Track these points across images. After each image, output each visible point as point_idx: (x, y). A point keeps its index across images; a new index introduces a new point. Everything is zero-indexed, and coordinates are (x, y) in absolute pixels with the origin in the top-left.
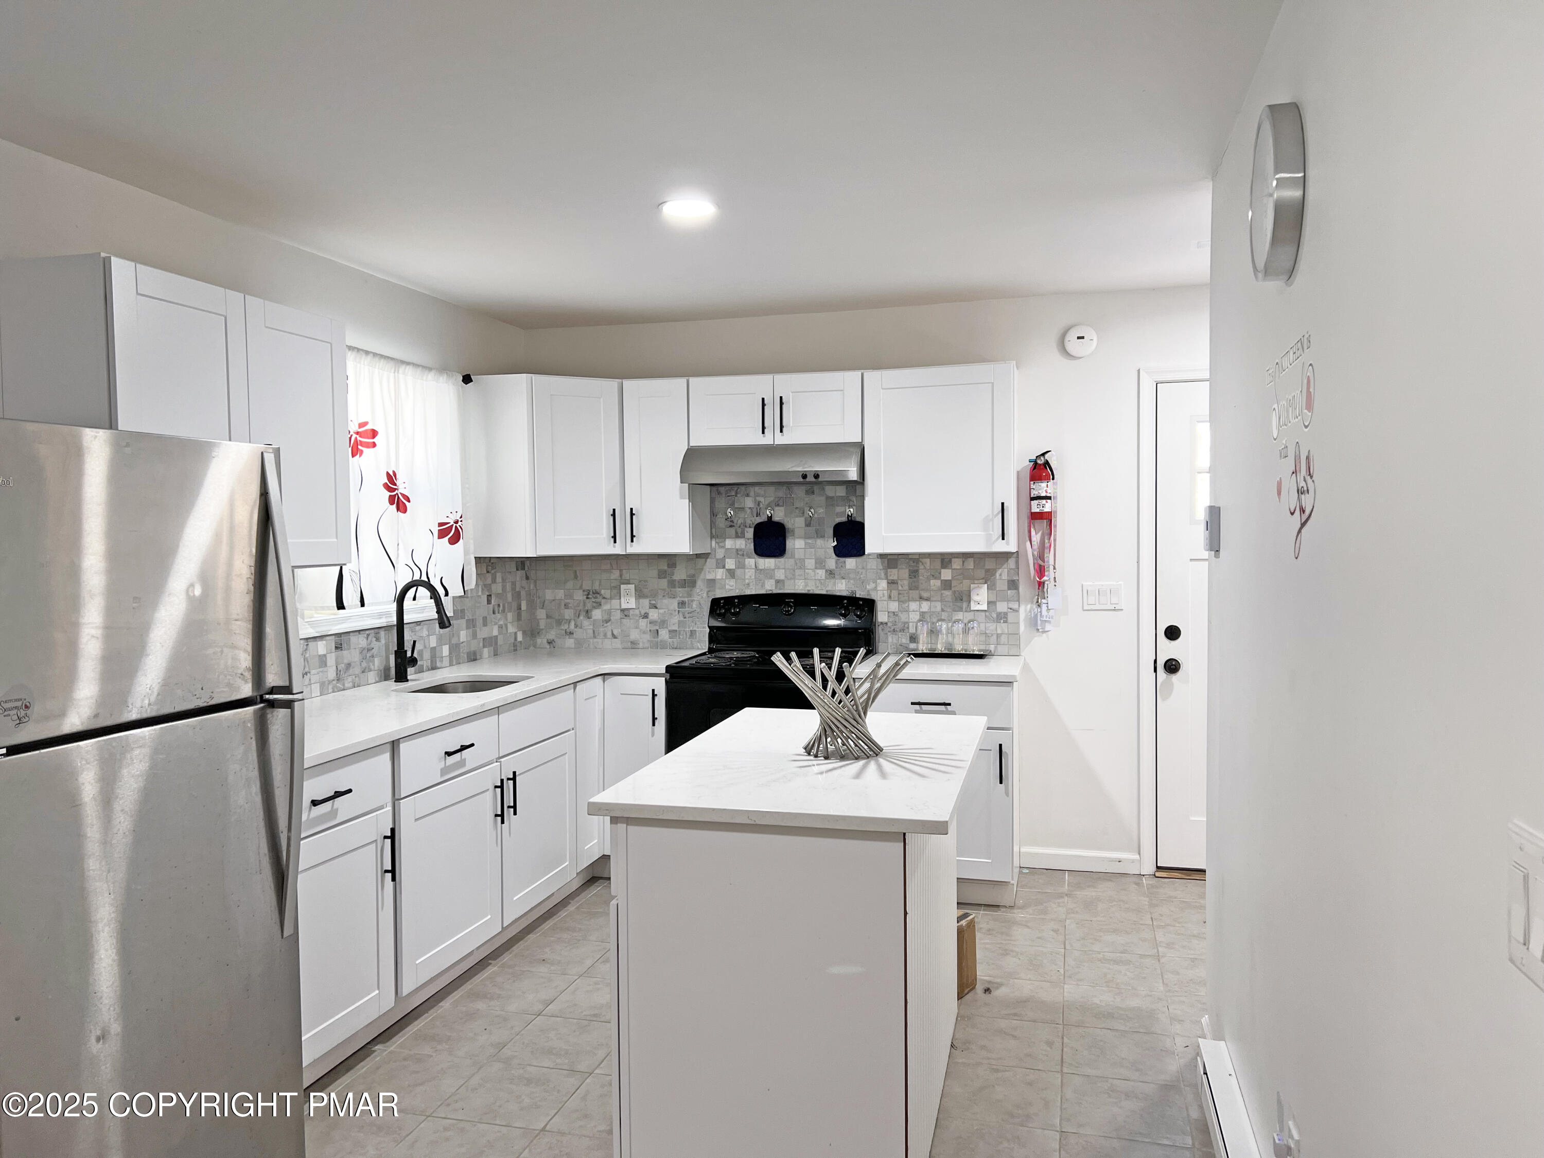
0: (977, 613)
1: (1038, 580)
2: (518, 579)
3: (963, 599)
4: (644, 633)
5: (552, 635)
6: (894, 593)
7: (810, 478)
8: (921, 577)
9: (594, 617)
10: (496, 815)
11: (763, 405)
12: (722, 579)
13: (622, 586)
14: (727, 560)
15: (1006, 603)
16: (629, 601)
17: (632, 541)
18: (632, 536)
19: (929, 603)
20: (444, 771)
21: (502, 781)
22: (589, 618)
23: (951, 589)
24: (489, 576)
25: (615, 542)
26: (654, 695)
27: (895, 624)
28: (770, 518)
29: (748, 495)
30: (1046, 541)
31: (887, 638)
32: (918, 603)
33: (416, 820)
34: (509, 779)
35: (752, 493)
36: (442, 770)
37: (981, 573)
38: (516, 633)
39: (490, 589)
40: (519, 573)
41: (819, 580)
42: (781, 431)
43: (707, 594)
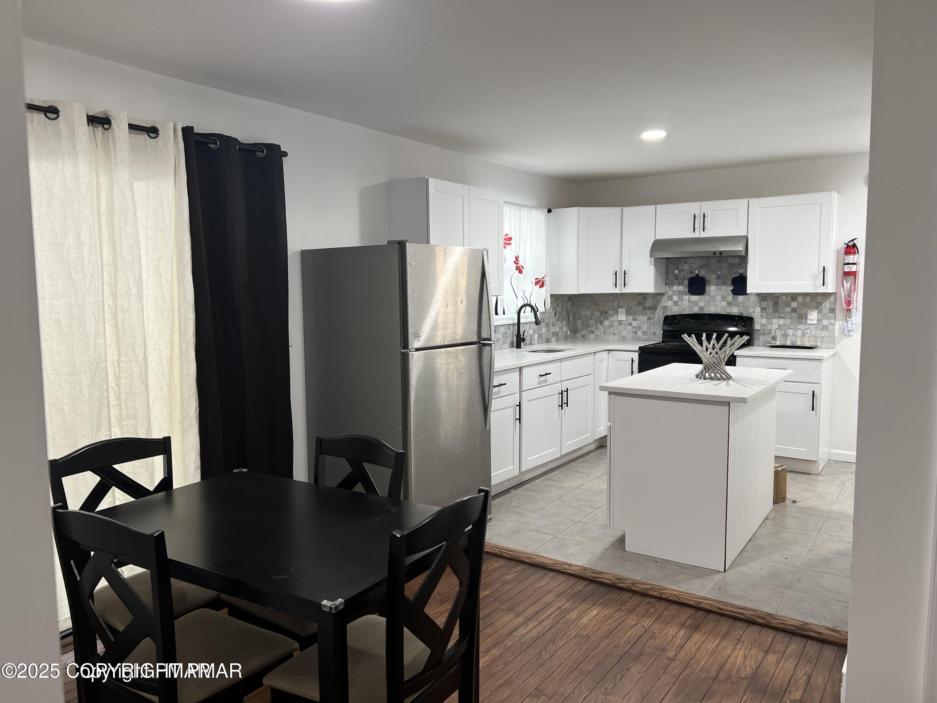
0: (810, 325)
1: (846, 308)
2: (569, 305)
3: (803, 318)
4: (630, 332)
5: (584, 333)
6: (765, 314)
7: (718, 254)
8: (780, 306)
9: (605, 324)
10: (559, 406)
11: (695, 217)
12: (671, 306)
13: (619, 309)
14: (674, 296)
15: (828, 320)
16: (622, 317)
17: (625, 287)
18: (625, 284)
19: (783, 320)
20: (539, 383)
21: (562, 391)
22: (602, 325)
23: (796, 312)
24: (556, 304)
25: (616, 287)
26: (633, 361)
27: (764, 330)
28: (697, 275)
29: (686, 263)
30: (853, 287)
31: (759, 337)
32: (777, 319)
33: (528, 401)
34: (565, 391)
35: (688, 262)
36: (538, 382)
37: (814, 304)
38: (567, 331)
39: (556, 310)
40: (569, 302)
41: (723, 307)
42: (704, 231)
43: (663, 314)
